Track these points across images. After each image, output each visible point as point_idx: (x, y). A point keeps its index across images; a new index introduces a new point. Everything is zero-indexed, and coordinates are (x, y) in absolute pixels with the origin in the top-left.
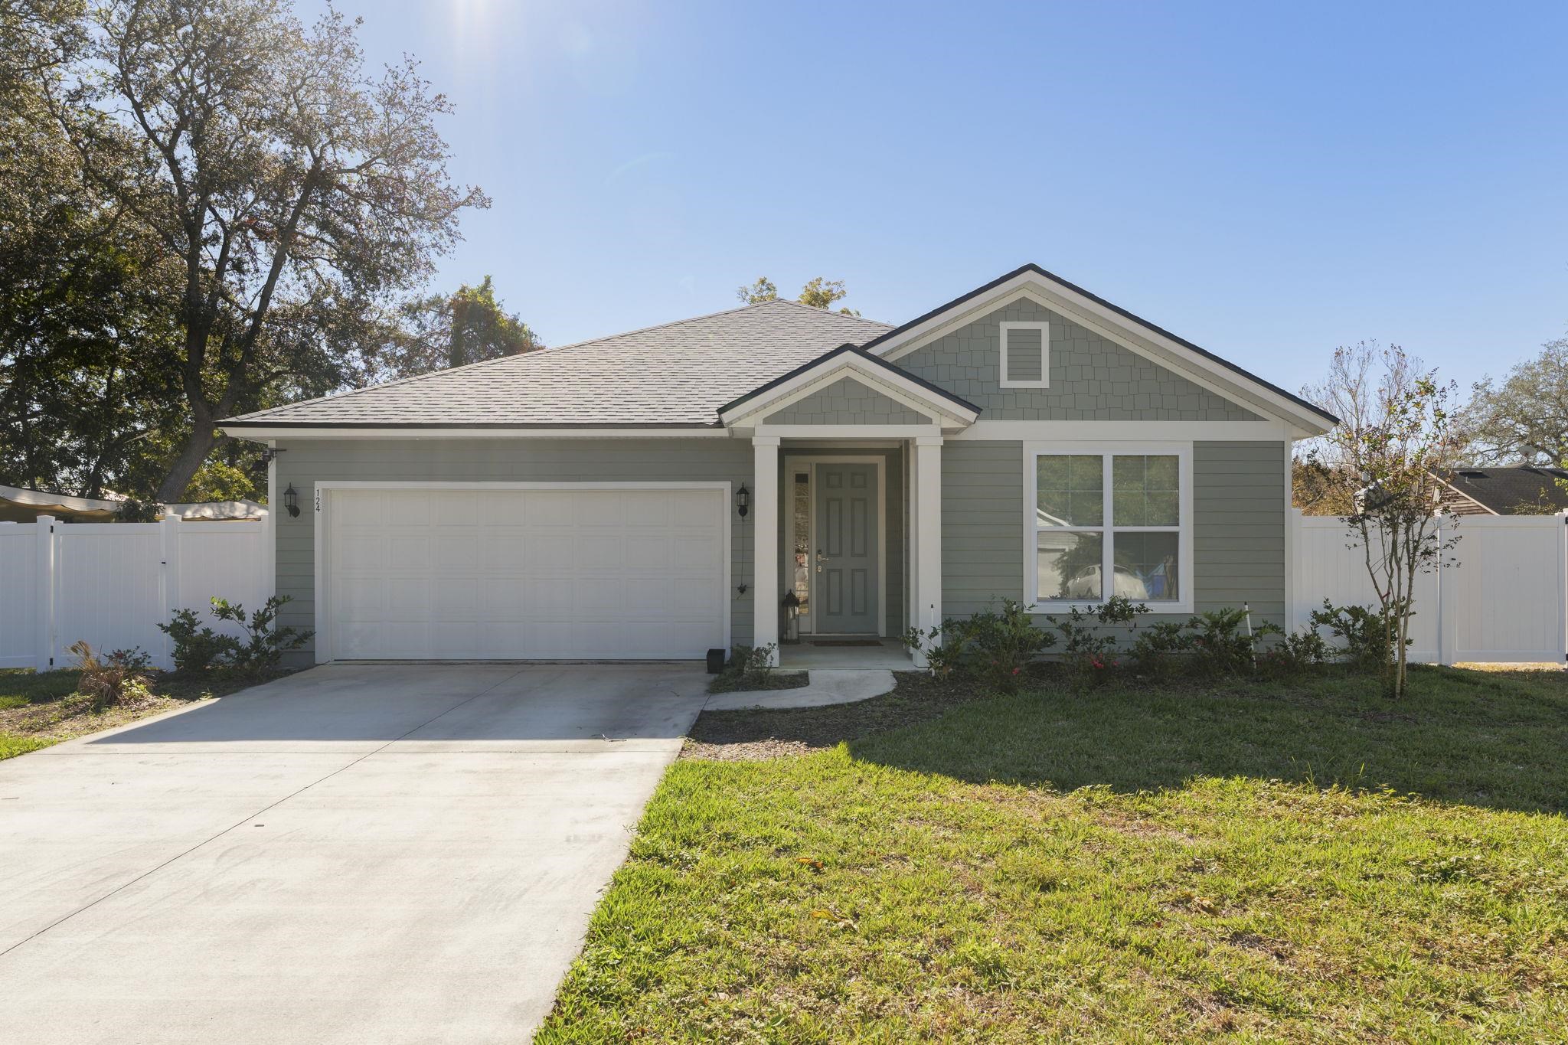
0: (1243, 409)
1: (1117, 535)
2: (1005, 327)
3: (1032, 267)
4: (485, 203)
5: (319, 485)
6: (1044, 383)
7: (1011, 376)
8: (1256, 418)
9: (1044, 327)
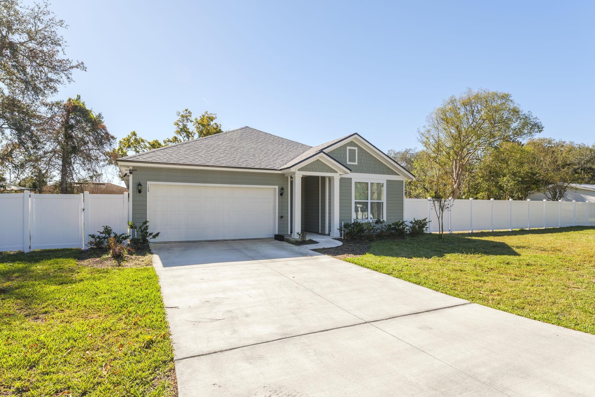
0: (396, 173)
1: (371, 203)
2: (348, 148)
3: (356, 134)
4: (85, 69)
5: (148, 183)
6: (356, 163)
7: (349, 161)
8: (398, 175)
9: (356, 149)
